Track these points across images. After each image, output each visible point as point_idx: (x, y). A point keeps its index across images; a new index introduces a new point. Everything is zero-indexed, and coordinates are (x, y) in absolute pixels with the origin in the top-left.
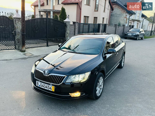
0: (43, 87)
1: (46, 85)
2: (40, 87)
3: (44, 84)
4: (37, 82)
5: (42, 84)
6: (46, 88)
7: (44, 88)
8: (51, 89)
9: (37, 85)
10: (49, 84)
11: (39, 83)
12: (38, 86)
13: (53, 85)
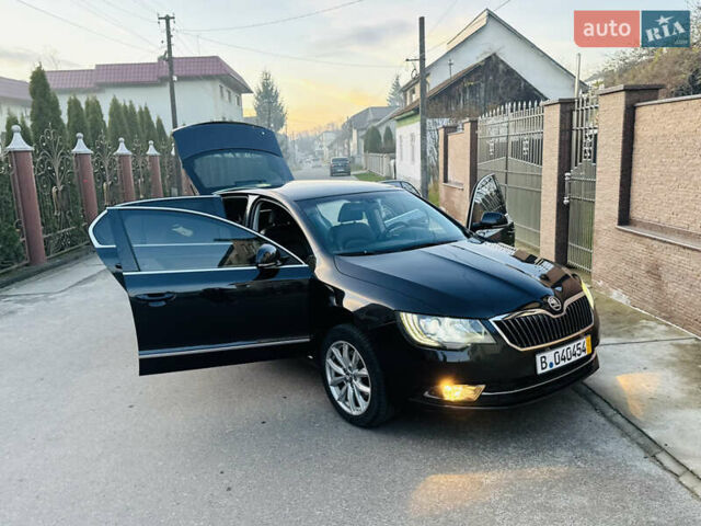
0: (564, 359)
1: (571, 346)
2: (555, 367)
3: (565, 348)
4: (538, 357)
5: (560, 350)
6: (574, 359)
7: (567, 362)
8: (584, 351)
9: (540, 371)
10: (578, 338)
11: (550, 356)
12: (548, 369)
13: (586, 334)
